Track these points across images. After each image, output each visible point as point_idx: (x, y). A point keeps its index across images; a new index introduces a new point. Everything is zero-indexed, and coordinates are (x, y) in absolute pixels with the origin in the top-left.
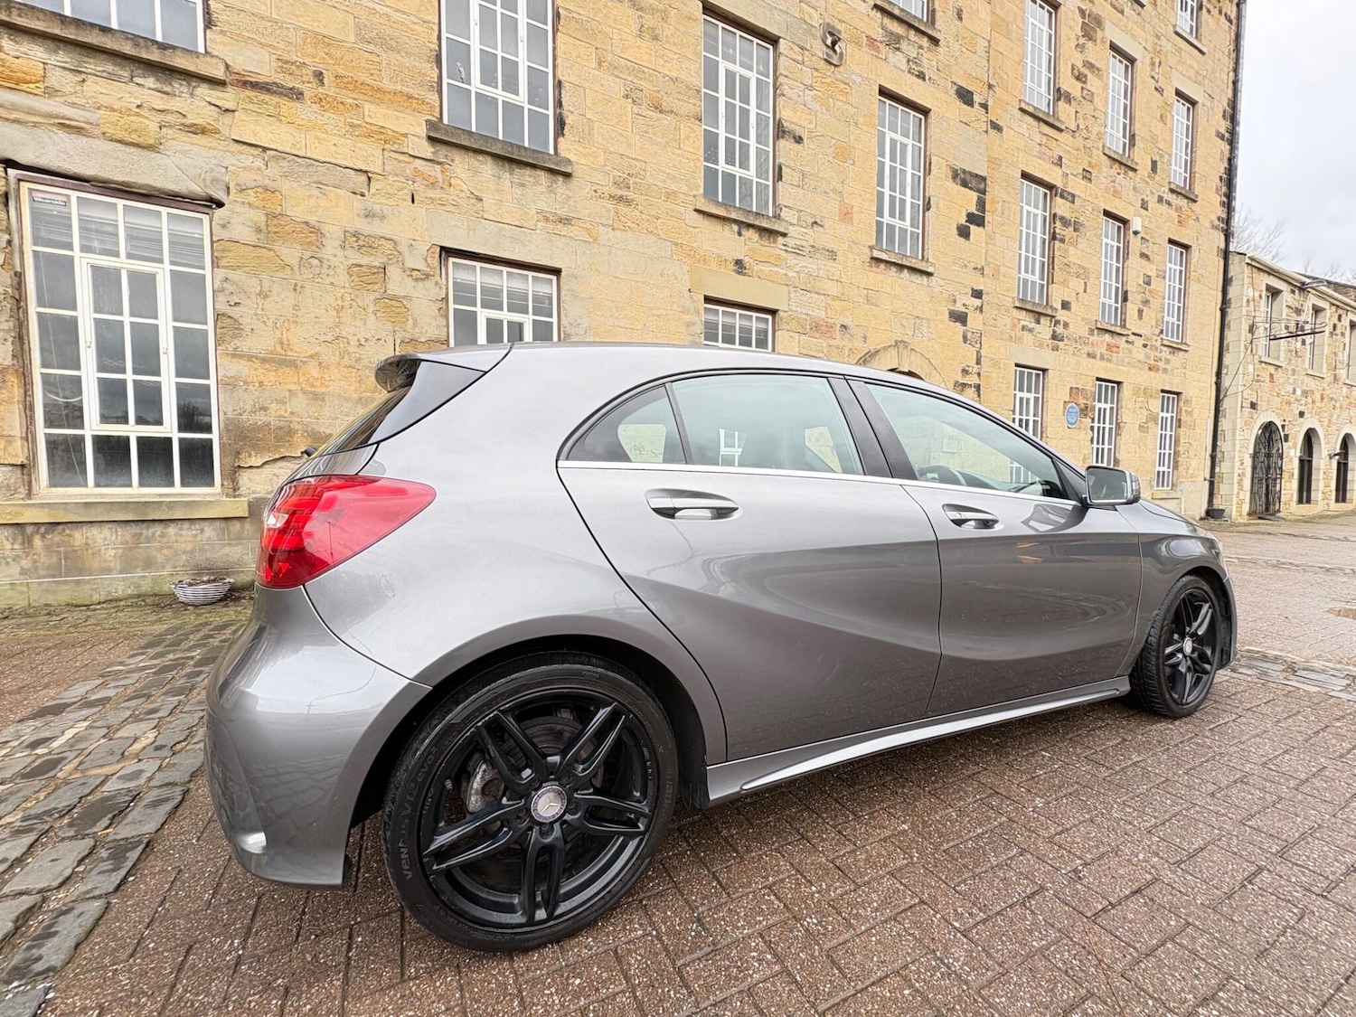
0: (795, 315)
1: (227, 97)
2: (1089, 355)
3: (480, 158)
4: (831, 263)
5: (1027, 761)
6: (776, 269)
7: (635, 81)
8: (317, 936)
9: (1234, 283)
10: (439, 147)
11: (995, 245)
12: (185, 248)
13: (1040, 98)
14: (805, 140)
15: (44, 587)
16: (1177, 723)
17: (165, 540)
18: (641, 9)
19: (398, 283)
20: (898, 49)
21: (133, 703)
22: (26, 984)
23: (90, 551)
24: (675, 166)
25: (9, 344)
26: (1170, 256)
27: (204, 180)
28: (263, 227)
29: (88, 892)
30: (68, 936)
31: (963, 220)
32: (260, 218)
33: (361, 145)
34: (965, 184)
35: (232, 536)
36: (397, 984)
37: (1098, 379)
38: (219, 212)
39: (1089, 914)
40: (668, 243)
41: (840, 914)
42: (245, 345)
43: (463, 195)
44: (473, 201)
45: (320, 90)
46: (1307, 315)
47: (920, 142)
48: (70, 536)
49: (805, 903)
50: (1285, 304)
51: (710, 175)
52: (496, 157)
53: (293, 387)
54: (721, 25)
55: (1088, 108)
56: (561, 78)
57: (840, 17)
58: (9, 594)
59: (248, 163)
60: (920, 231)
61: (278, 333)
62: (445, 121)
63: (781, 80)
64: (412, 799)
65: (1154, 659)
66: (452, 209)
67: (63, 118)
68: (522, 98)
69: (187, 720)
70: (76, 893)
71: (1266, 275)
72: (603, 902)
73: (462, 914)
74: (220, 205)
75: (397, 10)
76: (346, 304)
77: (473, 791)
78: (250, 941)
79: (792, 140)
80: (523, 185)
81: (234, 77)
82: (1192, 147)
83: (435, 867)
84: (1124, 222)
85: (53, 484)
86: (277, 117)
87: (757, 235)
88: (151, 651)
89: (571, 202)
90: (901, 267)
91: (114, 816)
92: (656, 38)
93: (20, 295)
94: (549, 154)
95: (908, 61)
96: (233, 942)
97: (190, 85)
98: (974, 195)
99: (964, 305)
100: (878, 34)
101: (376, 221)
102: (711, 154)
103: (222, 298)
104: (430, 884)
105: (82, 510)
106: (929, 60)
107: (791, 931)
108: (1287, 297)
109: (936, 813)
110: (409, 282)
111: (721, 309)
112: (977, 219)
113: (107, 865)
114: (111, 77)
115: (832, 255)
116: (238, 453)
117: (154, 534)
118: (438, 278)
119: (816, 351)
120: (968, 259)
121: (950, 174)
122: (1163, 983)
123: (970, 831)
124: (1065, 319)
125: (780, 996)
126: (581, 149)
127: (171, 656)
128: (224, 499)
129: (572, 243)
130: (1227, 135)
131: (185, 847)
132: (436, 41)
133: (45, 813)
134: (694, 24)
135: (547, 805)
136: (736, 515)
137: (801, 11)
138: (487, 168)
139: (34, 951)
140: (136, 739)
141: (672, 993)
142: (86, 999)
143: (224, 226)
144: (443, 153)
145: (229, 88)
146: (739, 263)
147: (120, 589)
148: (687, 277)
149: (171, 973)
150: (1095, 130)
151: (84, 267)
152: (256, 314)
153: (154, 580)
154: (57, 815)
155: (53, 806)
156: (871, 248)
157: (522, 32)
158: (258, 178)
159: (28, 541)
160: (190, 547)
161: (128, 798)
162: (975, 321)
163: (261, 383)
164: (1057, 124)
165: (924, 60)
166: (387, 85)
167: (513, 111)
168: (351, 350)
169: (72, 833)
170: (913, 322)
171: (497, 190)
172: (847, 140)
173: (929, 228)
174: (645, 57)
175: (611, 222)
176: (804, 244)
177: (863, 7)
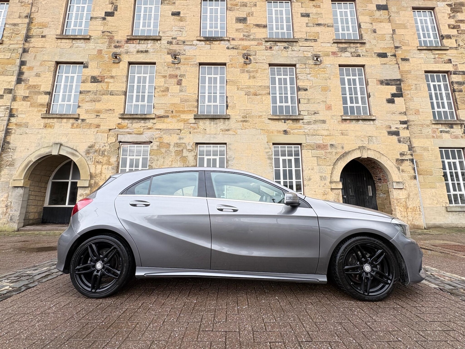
0: (309, 144)
1: (154, 121)
3: (206, 120)
4: (323, 124)
6: (300, 130)
7: (248, 90)
10: (196, 120)
11: (414, 102)
12: (145, 153)
14: (308, 89)
18: (250, 72)
19: (185, 153)
20: (346, 51)
24: (261, 108)
27: (149, 138)
28: (159, 146)
31: (389, 97)
32: (158, 144)
33: (179, 124)
34: (388, 84)
38: (152, 144)
40: (259, 130)
43: (202, 129)
44: (204, 130)
45: (172, 114)
47: (362, 76)
51: (274, 108)
52: (210, 119)
54: (276, 67)
56: (228, 95)
57: (319, 51)
59: (157, 133)
60: (367, 105)
62: (199, 114)
63: (298, 75)
66: (199, 133)
67: (129, 132)
68: (218, 103)
74: (152, 142)
76: (174, 160)
79: (303, 91)
80: (216, 124)
81: (157, 116)
86: (164, 122)
87: (292, 122)
89: (230, 125)
90: (358, 120)
92: (254, 78)
93: (118, 166)
94: (224, 115)
95: (351, 53)
97: (149, 120)
98: (394, 87)
99: (396, 128)
100: (337, 50)
101: (181, 140)
102: (274, 102)
103: (150, 162)
106: (361, 50)
110: (188, 152)
111: (280, 146)
112: (399, 94)
114: (137, 122)
115: (324, 122)
118: (194, 150)
119: (319, 155)
120: (395, 110)
121: (379, 83)
126: (232, 111)
129: (230, 136)
132: (197, 97)
134: (266, 70)
135: (99, 266)
136: (150, 206)
137: (304, 54)
138: (208, 122)
143: (152, 147)
144: (197, 120)
145: (156, 119)
146: (285, 131)
148: (266, 139)
151: (129, 159)
152: (156, 165)
156: (341, 116)
157: (218, 88)
158: (159, 135)
162: (404, 134)
164: (444, 48)
165: (359, 51)
166: (186, 109)
167: (215, 107)
170: (367, 139)
171: (210, 127)
172: (326, 85)
173: (371, 104)
174: (251, 83)
175: (241, 128)
176: (310, 120)
177: (329, 45)
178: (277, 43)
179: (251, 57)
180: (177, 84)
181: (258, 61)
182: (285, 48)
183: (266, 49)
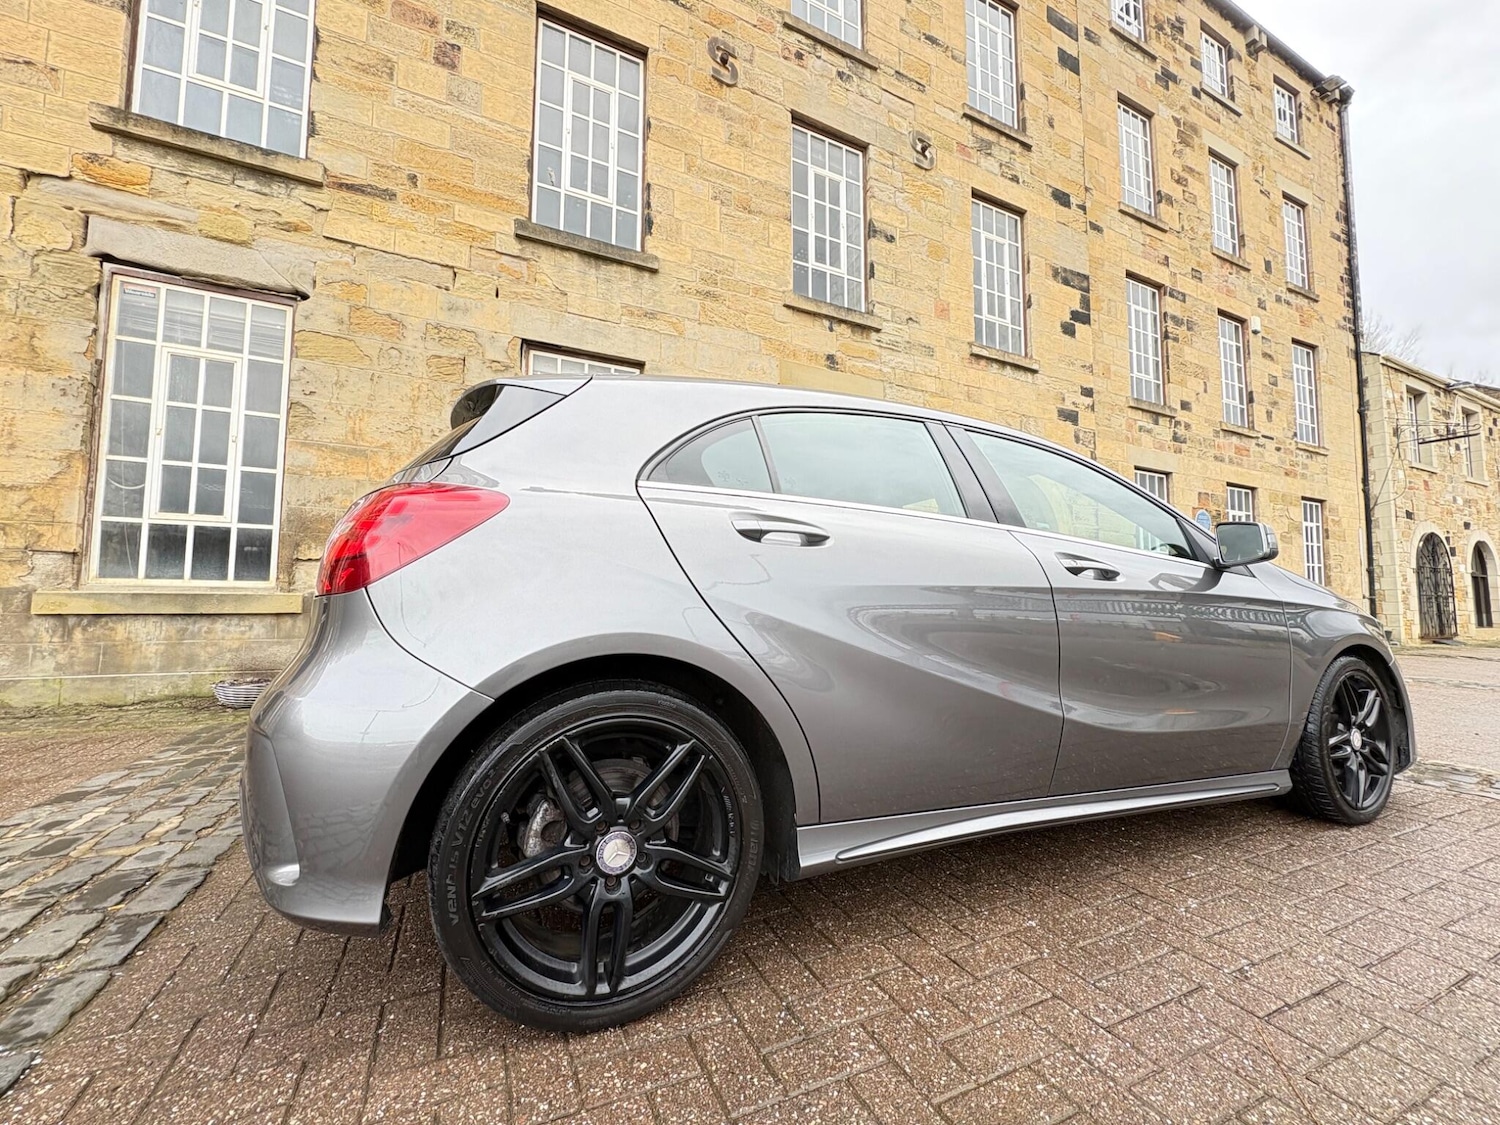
1: (321, 198)
2: (1216, 458)
3: (567, 254)
4: (928, 359)
5: (1175, 864)
6: (869, 365)
7: (724, 183)
8: (342, 1013)
9: (1370, 384)
10: (526, 244)
11: (1103, 343)
12: (265, 340)
13: (1142, 203)
14: (897, 238)
15: (77, 684)
16: (1354, 830)
17: (211, 636)
18: (730, 119)
19: (476, 374)
20: (990, 154)
21: (160, 792)
22: (11, 1049)
23: (131, 647)
24: (763, 263)
25: (80, 429)
26: (1296, 356)
27: (292, 274)
28: (346, 319)
29: (90, 963)
30: (63, 1003)
31: (1067, 318)
32: (343, 309)
33: (448, 242)
34: (1066, 282)
35: (282, 634)
36: (432, 1062)
37: (1229, 484)
38: (303, 304)
39: (1261, 1014)
40: (756, 338)
41: (957, 1007)
42: (316, 434)
43: (548, 289)
44: (557, 296)
45: (413, 191)
46: (1457, 418)
47: (1016, 241)
48: (112, 629)
49: (915, 995)
50: (1430, 407)
51: (800, 274)
52: (582, 253)
53: (361, 477)
54: (810, 133)
55: (1191, 210)
56: (650, 181)
57: (929, 125)
58: (39, 691)
59: (337, 258)
60: (1022, 329)
61: (351, 423)
62: (534, 220)
63: (871, 183)
64: (464, 828)
65: (1316, 749)
66: (536, 302)
67: (163, 216)
68: (611, 200)
69: (215, 808)
70: (77, 964)
71: (1405, 376)
72: (675, 979)
73: (512, 976)
74: (305, 297)
75: (492, 120)
76: (423, 394)
77: (532, 833)
78: (267, 1016)
79: (883, 239)
80: (609, 281)
81: (331, 179)
82: (1306, 248)
83: (484, 914)
84: (1242, 321)
85: (102, 574)
86: (370, 216)
87: (849, 331)
88: (184, 748)
89: (657, 297)
90: (1004, 364)
91: (128, 893)
92: (745, 145)
93: (98, 382)
94: (636, 252)
95: (1001, 165)
96: (247, 1016)
97: (287, 187)
98: (1078, 294)
99: (1074, 403)
100: (970, 141)
101: (459, 314)
102: (800, 252)
103: (297, 387)
104: (478, 934)
105: (128, 601)
106: (1021, 163)
107: (898, 1022)
108: (1431, 398)
109: (1069, 910)
110: (488, 374)
112: (1082, 317)
113: (115, 939)
114: (214, 180)
115: (930, 351)
116: (298, 545)
117: (200, 629)
118: (517, 370)
120: (1075, 357)
121: (1051, 273)
122: (1360, 1086)
123: (1110, 929)
124: (1186, 420)
125: (886, 1086)
126: (668, 247)
127: (204, 752)
128: (279, 593)
129: (657, 337)
130: (1343, 236)
131: (203, 926)
132: (528, 147)
133: (52, 888)
134: (784, 132)
135: (615, 852)
136: (828, 543)
137: (890, 120)
138: (574, 263)
139: (24, 1017)
140: (159, 824)
141: (755, 1080)
142: (76, 1066)
143: (306, 318)
144: (529, 250)
145: (325, 190)
146: (830, 358)
147: (158, 688)
148: (776, 372)
149: (175, 1044)
150: (1201, 230)
151: (165, 354)
152: (330, 404)
153: (194, 681)
154: (65, 891)
155: (62, 881)
156: (970, 344)
157: (613, 139)
158: (345, 272)
159: (68, 634)
160: (236, 645)
161: (144, 877)
162: (1086, 420)
163: (328, 473)
164: (1159, 224)
165: (1018, 166)
166: (478, 187)
167: (601, 212)
168: (423, 440)
169: (80, 907)
170: (1019, 420)
171: (582, 286)
172: (940, 239)
173: (1031, 325)
174: (734, 162)
175: (697, 317)
176: (899, 340)
177: (952, 116)
178: (819, 47)
179: (737, 64)
180: (437, 59)
181: (758, 88)
182: (840, 74)
183: (786, 54)
